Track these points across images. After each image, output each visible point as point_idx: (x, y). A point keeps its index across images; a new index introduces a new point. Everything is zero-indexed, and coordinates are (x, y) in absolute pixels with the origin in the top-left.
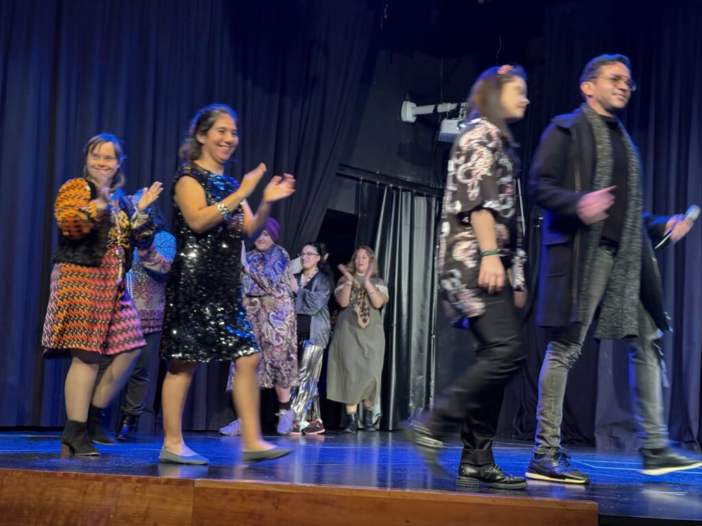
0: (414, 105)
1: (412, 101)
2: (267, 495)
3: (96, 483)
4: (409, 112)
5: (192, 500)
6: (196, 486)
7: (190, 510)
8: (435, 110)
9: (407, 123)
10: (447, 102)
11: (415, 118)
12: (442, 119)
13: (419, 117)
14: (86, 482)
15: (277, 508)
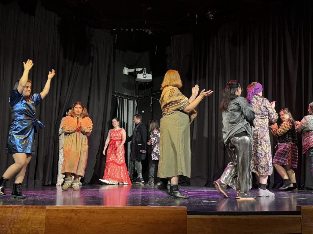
0: (128, 69)
1: (127, 67)
2: (72, 210)
3: (9, 209)
4: (126, 71)
5: (45, 213)
6: (46, 208)
7: (44, 217)
8: (135, 70)
9: (126, 75)
10: (139, 68)
11: (128, 73)
12: (138, 74)
13: (130, 73)
14: (6, 209)
15: (76, 215)
